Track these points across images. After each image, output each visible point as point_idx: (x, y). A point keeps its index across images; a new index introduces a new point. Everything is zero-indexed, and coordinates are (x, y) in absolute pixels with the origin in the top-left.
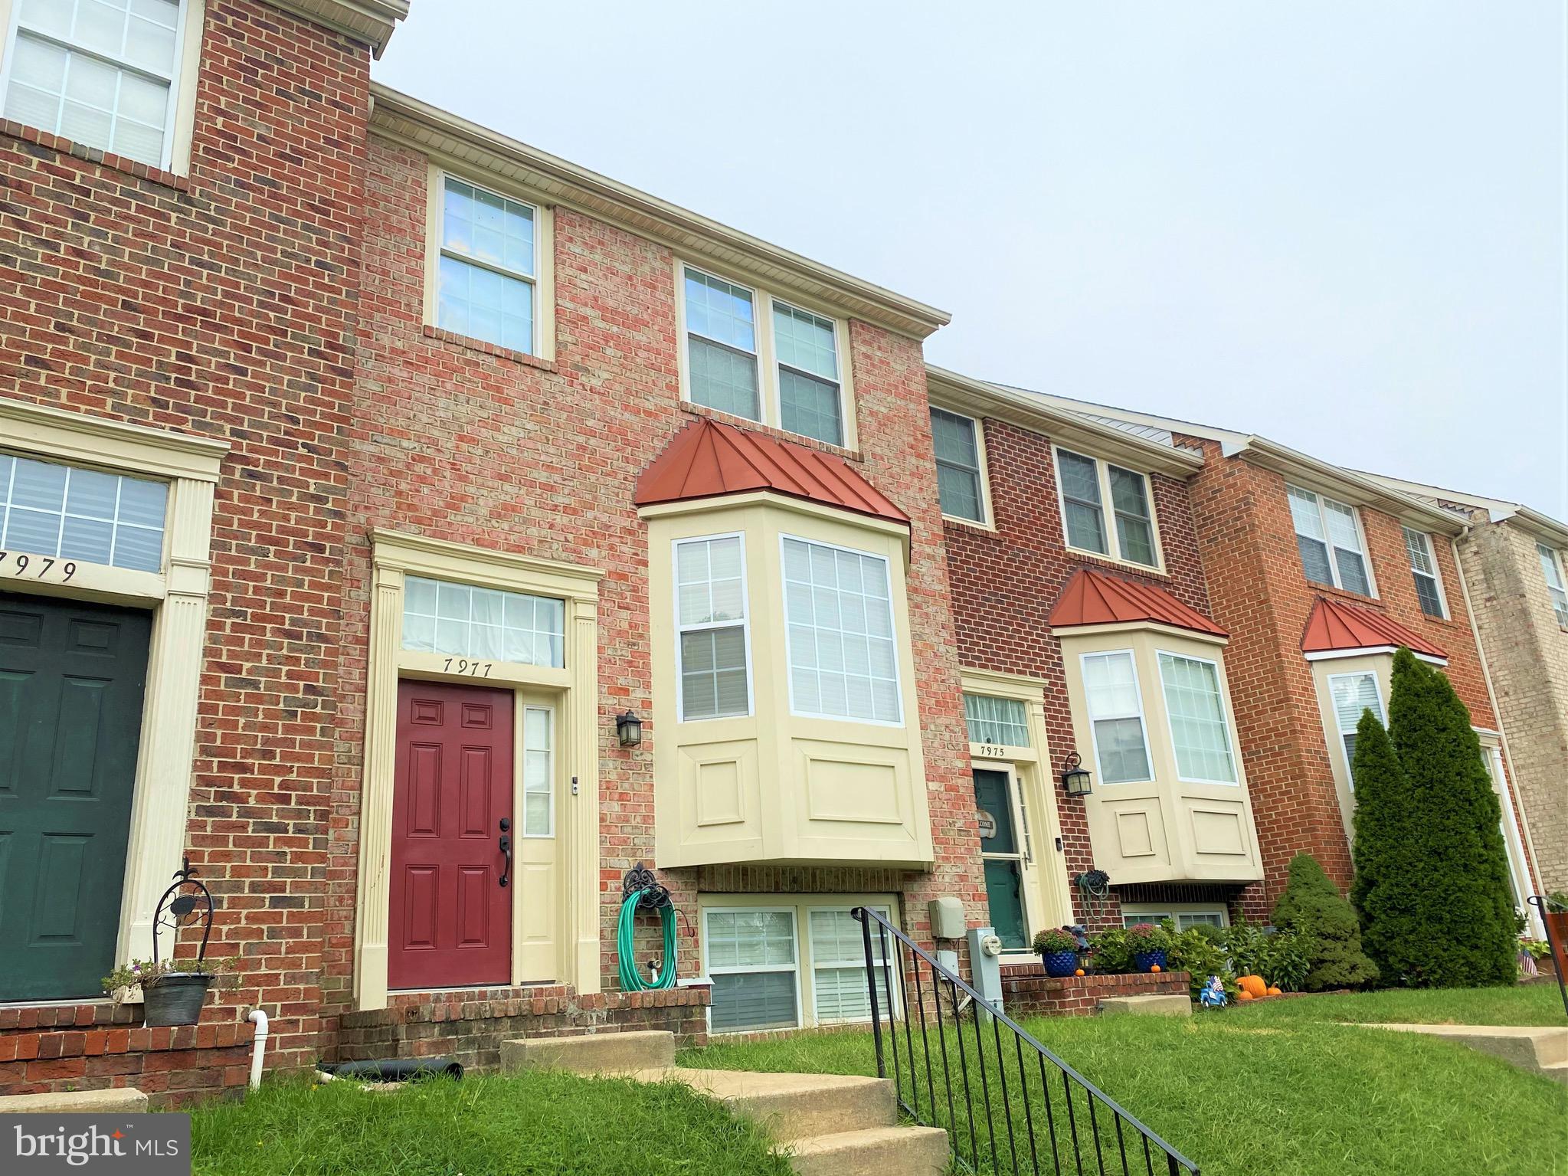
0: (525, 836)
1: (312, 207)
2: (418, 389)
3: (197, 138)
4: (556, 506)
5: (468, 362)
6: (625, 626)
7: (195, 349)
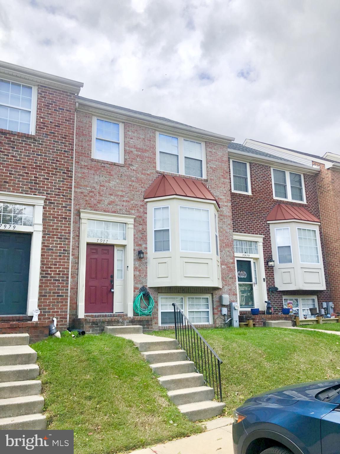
0: (117, 279)
1: (63, 137)
2: (90, 174)
3: (37, 125)
4: (124, 200)
5: (102, 166)
6: (141, 229)
7: (38, 175)
